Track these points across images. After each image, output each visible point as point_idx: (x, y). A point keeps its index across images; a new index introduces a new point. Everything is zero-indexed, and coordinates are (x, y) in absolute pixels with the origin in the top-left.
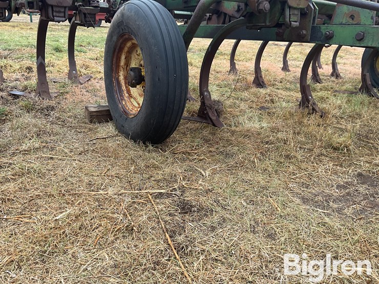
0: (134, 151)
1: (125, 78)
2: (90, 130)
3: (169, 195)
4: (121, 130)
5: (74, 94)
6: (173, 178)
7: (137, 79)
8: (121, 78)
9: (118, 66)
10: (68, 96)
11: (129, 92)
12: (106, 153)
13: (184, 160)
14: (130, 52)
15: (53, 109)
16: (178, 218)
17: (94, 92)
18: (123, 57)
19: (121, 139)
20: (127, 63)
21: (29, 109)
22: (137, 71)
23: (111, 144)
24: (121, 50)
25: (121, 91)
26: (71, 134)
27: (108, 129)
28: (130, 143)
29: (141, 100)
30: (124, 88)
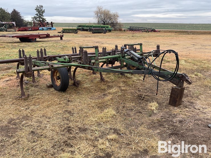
0: (59, 93)
1: (56, 78)
2: (48, 90)
3: (66, 100)
4: (56, 89)
5: (41, 81)
6: (67, 97)
7: (58, 78)
8: (55, 78)
9: (54, 75)
10: (40, 82)
11: (57, 81)
12: (53, 94)
13: (69, 94)
14: (57, 72)
15: (38, 85)
16: (67, 102)
17: (46, 80)
18: (55, 73)
19: (56, 91)
20: (56, 75)
21: (32, 86)
22: (58, 77)
23: (53, 92)
24: (55, 72)
25: (55, 81)
26: (44, 91)
27: (52, 89)
28: (58, 92)
29: (60, 83)
30: (56, 80)
